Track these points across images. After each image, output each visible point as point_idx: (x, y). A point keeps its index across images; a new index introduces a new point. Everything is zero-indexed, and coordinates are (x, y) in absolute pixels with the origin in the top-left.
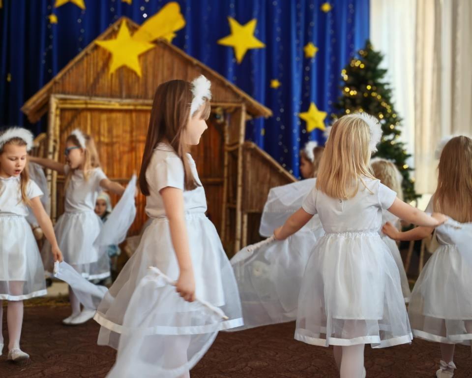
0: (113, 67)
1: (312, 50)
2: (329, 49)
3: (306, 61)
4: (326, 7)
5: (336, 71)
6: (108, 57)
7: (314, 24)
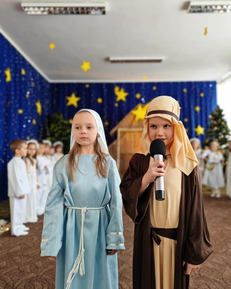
0: (137, 119)
1: (198, 109)
2: (203, 108)
3: (196, 112)
4: (202, 95)
5: (206, 115)
6: (135, 116)
7: (198, 100)
